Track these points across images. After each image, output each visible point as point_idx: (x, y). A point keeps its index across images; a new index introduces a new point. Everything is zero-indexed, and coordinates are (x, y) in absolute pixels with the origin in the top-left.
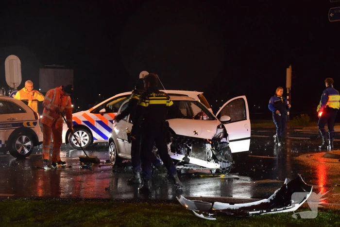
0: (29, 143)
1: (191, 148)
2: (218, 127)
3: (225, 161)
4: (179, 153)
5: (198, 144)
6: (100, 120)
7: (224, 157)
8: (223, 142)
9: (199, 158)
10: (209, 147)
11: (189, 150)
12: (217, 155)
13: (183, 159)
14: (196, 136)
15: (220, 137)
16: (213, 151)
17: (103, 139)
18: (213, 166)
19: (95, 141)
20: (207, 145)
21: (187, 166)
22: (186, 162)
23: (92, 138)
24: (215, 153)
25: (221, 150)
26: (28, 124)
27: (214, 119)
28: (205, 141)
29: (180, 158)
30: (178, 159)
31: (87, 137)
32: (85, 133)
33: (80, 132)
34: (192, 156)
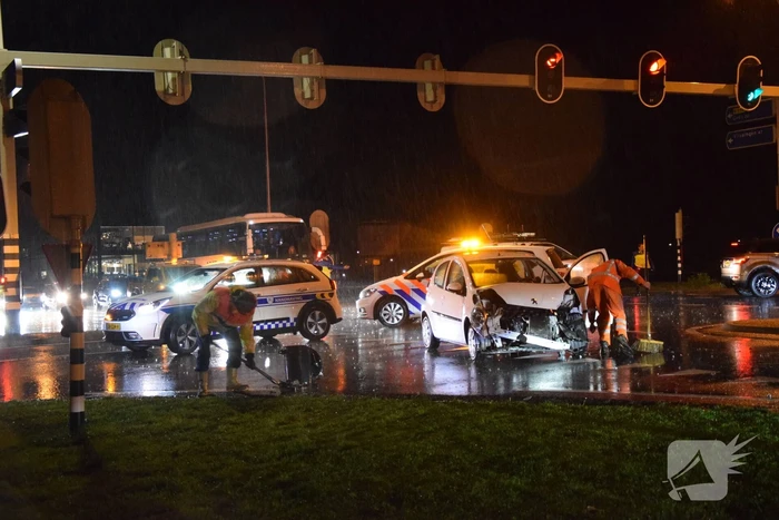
0: (324, 321)
1: (528, 322)
2: (567, 293)
3: (577, 339)
4: (513, 329)
5: (538, 317)
6: (417, 288)
7: (575, 333)
8: (574, 314)
9: (541, 335)
10: (553, 320)
11: (526, 325)
12: (566, 331)
13: (518, 338)
14: (535, 306)
15: (570, 306)
16: (560, 326)
18: (560, 346)
19: (411, 316)
20: (550, 317)
21: (523, 347)
22: (521, 342)
23: (407, 312)
24: (562, 329)
25: (571, 323)
26: (322, 295)
27: (561, 281)
28: (548, 313)
29: (514, 336)
30: (509, 337)
31: (401, 311)
32: (398, 306)
33: (392, 304)
34: (531, 334)
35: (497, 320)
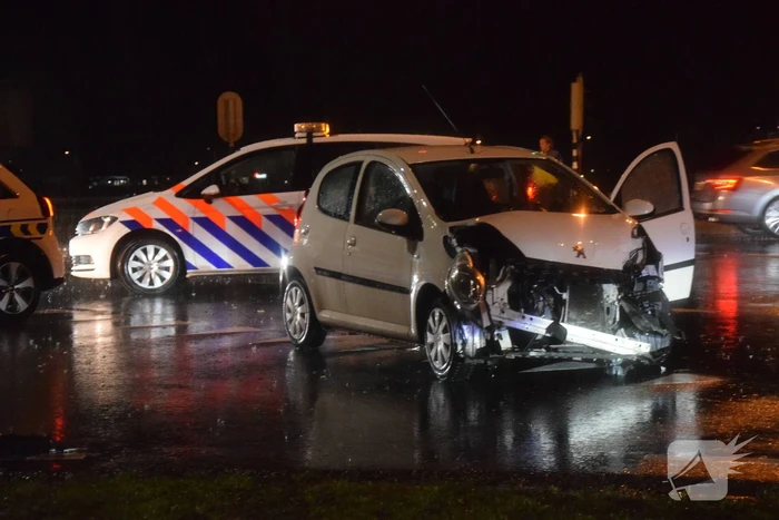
0: (28, 283)
1: (565, 296)
3: (660, 331)
4: (532, 310)
5: (577, 287)
6: (203, 215)
7: (657, 321)
8: (649, 277)
9: (588, 323)
10: (611, 292)
11: (563, 302)
12: (635, 314)
13: (548, 330)
14: (581, 262)
15: (639, 261)
16: (623, 304)
17: (213, 268)
18: (627, 346)
19: (190, 273)
20: (605, 286)
21: (556, 350)
22: (556, 336)
23: (182, 265)
24: (627, 310)
25: (642, 299)
26: (24, 229)
28: (602, 276)
29: (539, 325)
30: (532, 329)
31: (170, 263)
32: (163, 252)
34: (570, 321)
35: (501, 292)
